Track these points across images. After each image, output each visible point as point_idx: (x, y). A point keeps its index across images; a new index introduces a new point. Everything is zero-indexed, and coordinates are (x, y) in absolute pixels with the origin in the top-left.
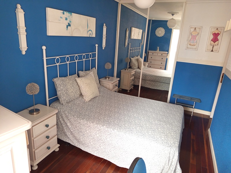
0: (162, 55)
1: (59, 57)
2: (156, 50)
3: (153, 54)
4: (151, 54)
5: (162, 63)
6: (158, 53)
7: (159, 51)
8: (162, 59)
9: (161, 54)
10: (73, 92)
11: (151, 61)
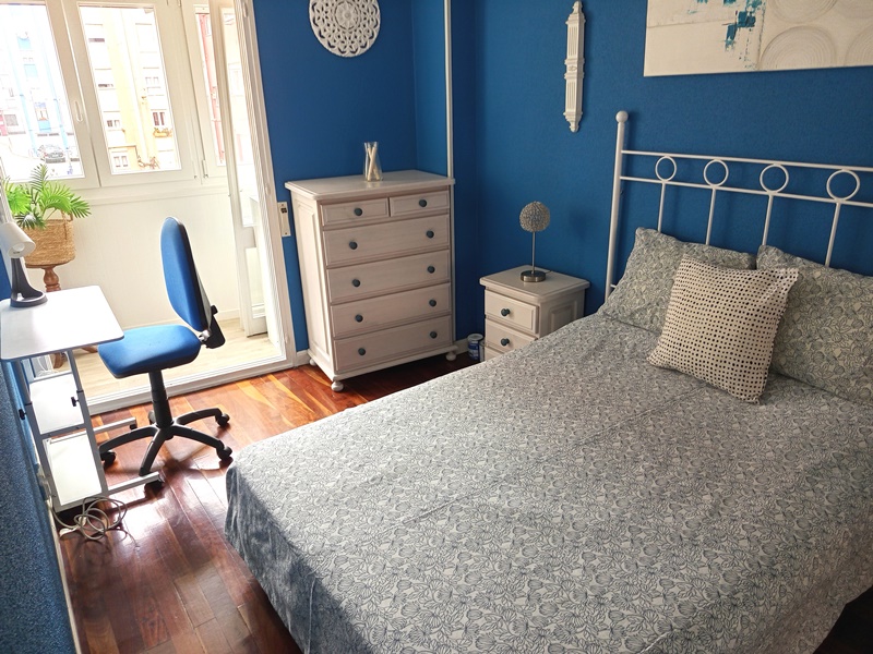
1: (673, 158)
3: (423, 203)
10: (644, 297)
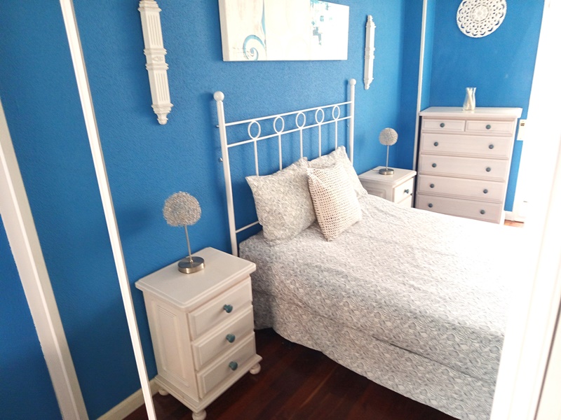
0: (488, 127)
2: (459, 102)
3: (442, 125)
4: (435, 125)
5: (488, 170)
6: (466, 119)
7: (477, 105)
8: (491, 147)
9: (483, 125)
11: (434, 159)
